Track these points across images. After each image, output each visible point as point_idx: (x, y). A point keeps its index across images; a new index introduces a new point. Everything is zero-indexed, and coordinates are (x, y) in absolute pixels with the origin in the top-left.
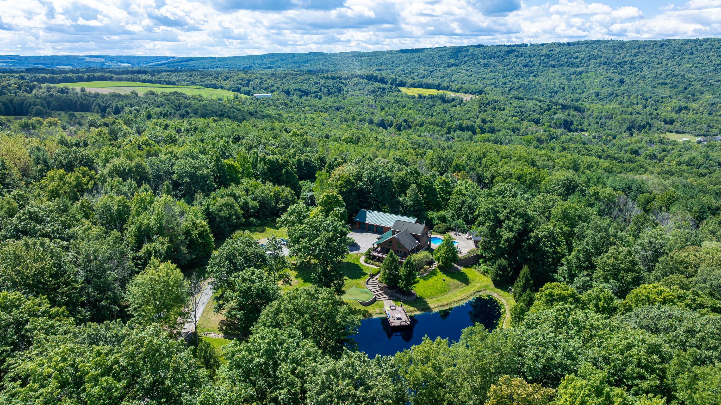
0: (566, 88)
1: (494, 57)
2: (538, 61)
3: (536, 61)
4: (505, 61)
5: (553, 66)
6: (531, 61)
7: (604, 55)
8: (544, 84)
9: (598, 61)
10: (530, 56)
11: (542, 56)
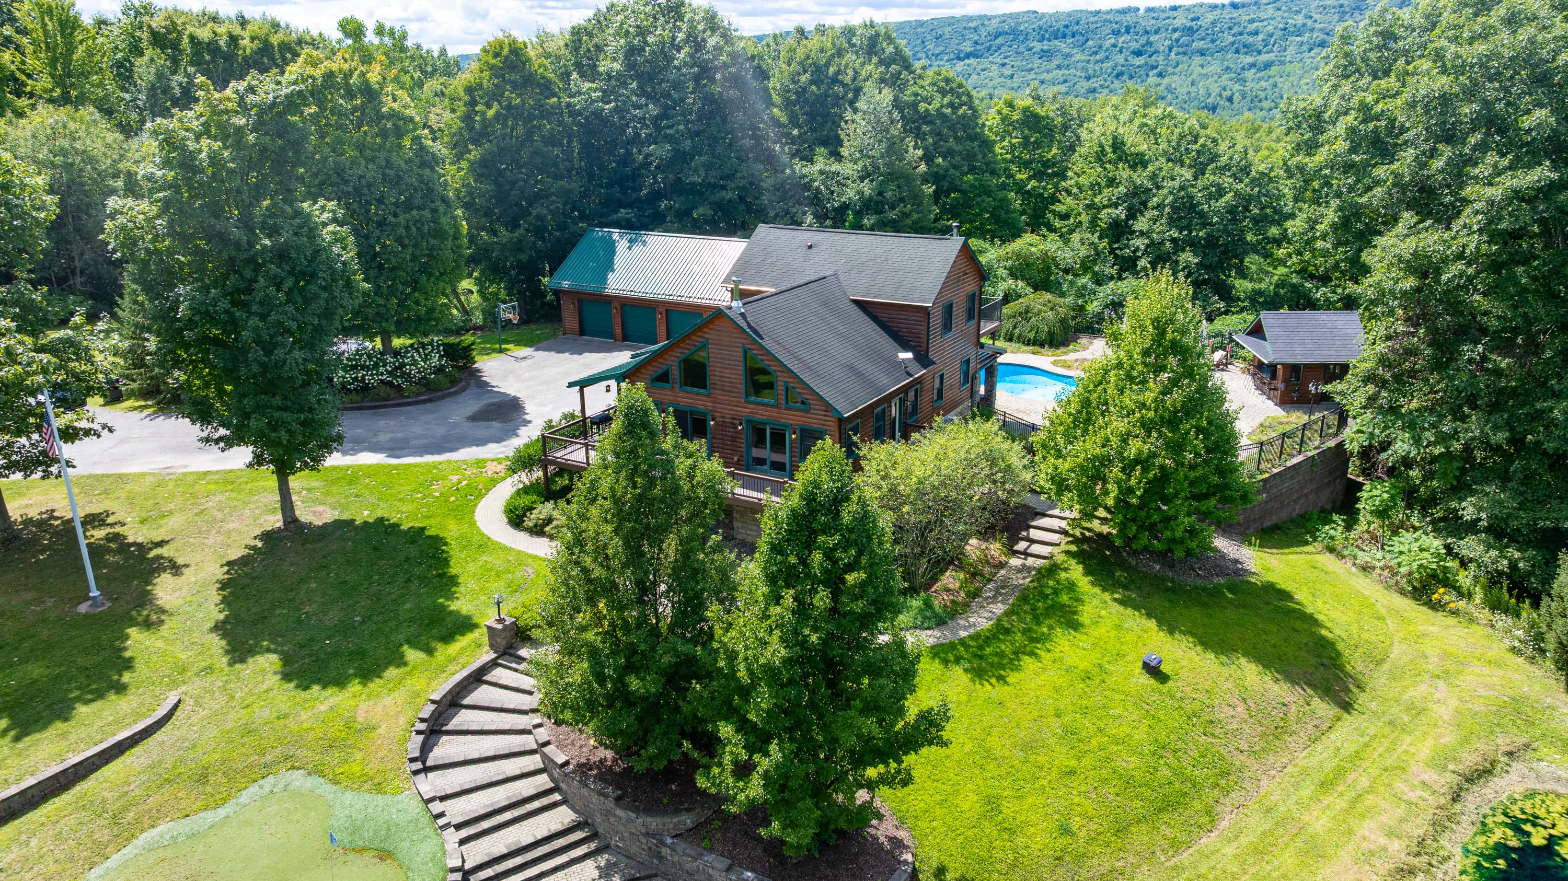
0: (1236, 98)
1: (1064, 36)
2: (1167, 43)
3: (1161, 42)
4: (1090, 43)
5: (1202, 53)
6: (1150, 43)
7: (1317, 26)
8: (1184, 90)
9: (1305, 39)
10: (1147, 32)
11: (1175, 30)
